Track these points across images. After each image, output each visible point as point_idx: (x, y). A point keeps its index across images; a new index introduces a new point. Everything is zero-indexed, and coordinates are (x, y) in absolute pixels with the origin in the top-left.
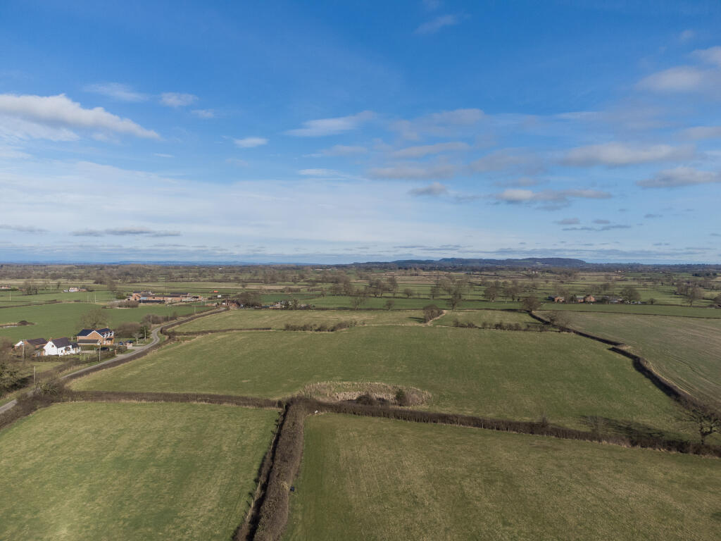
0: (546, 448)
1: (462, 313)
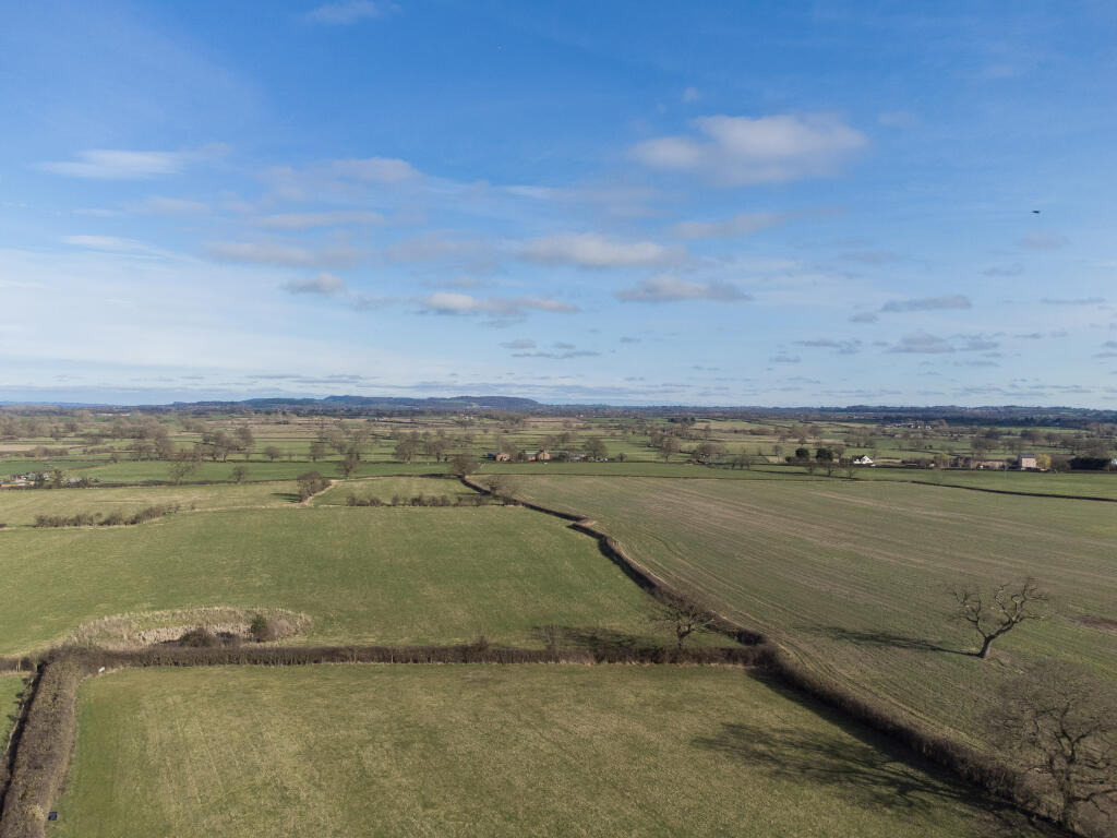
0: (484, 681)
1: (361, 483)
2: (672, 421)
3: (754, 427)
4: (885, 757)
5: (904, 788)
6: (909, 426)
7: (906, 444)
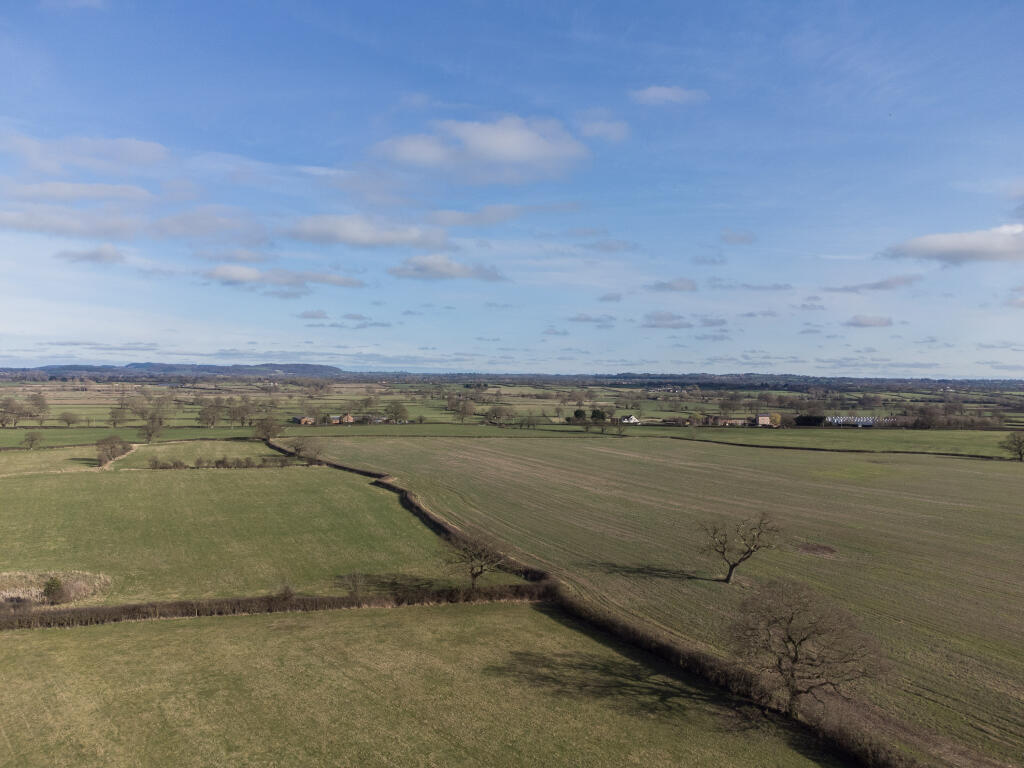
1: (164, 447)
2: (467, 386)
3: (539, 392)
4: (649, 671)
5: (664, 696)
6: (669, 391)
7: (666, 406)
